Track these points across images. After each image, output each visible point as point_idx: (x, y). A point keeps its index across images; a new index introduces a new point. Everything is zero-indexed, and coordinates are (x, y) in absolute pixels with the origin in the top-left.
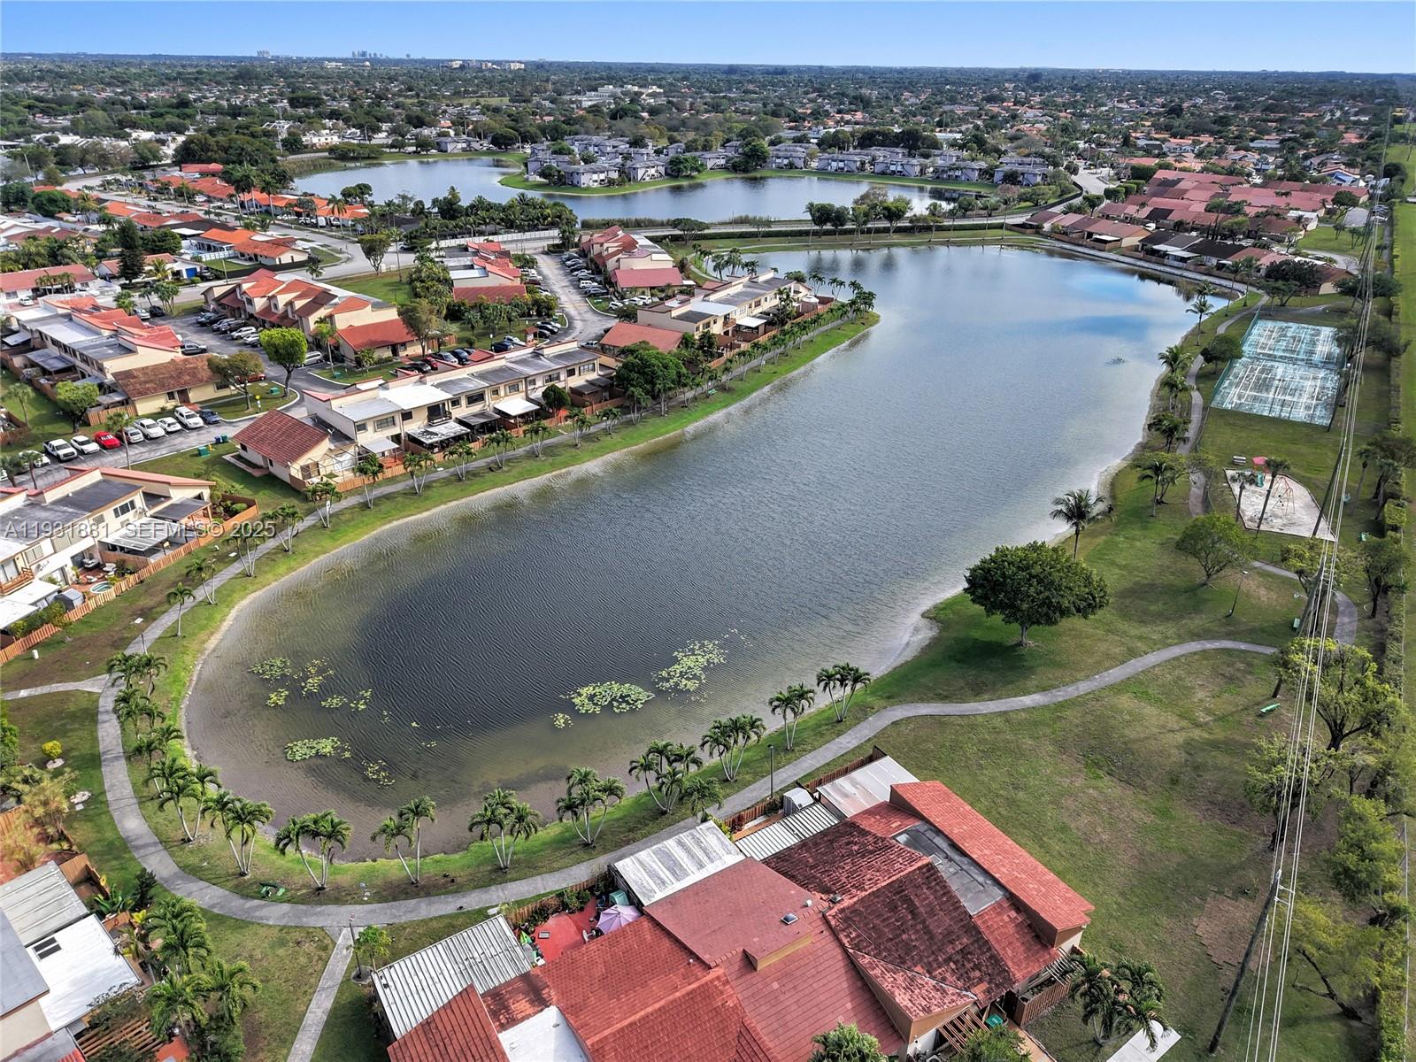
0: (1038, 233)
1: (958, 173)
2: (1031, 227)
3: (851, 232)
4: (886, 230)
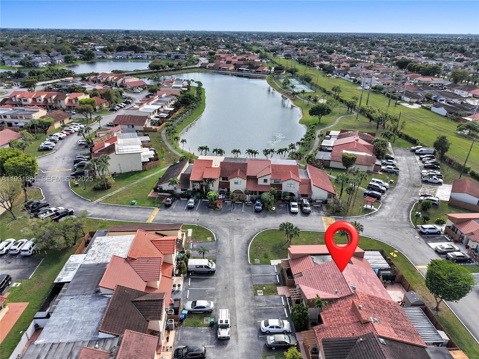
0: (206, 69)
1: (160, 57)
2: (204, 67)
3: (162, 71)
4: (170, 71)
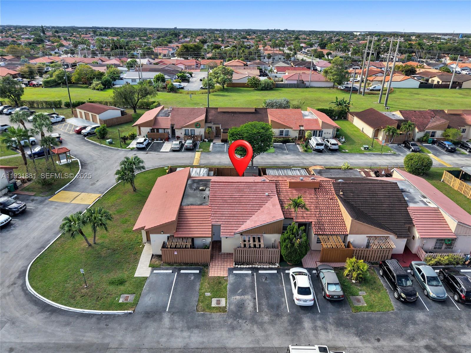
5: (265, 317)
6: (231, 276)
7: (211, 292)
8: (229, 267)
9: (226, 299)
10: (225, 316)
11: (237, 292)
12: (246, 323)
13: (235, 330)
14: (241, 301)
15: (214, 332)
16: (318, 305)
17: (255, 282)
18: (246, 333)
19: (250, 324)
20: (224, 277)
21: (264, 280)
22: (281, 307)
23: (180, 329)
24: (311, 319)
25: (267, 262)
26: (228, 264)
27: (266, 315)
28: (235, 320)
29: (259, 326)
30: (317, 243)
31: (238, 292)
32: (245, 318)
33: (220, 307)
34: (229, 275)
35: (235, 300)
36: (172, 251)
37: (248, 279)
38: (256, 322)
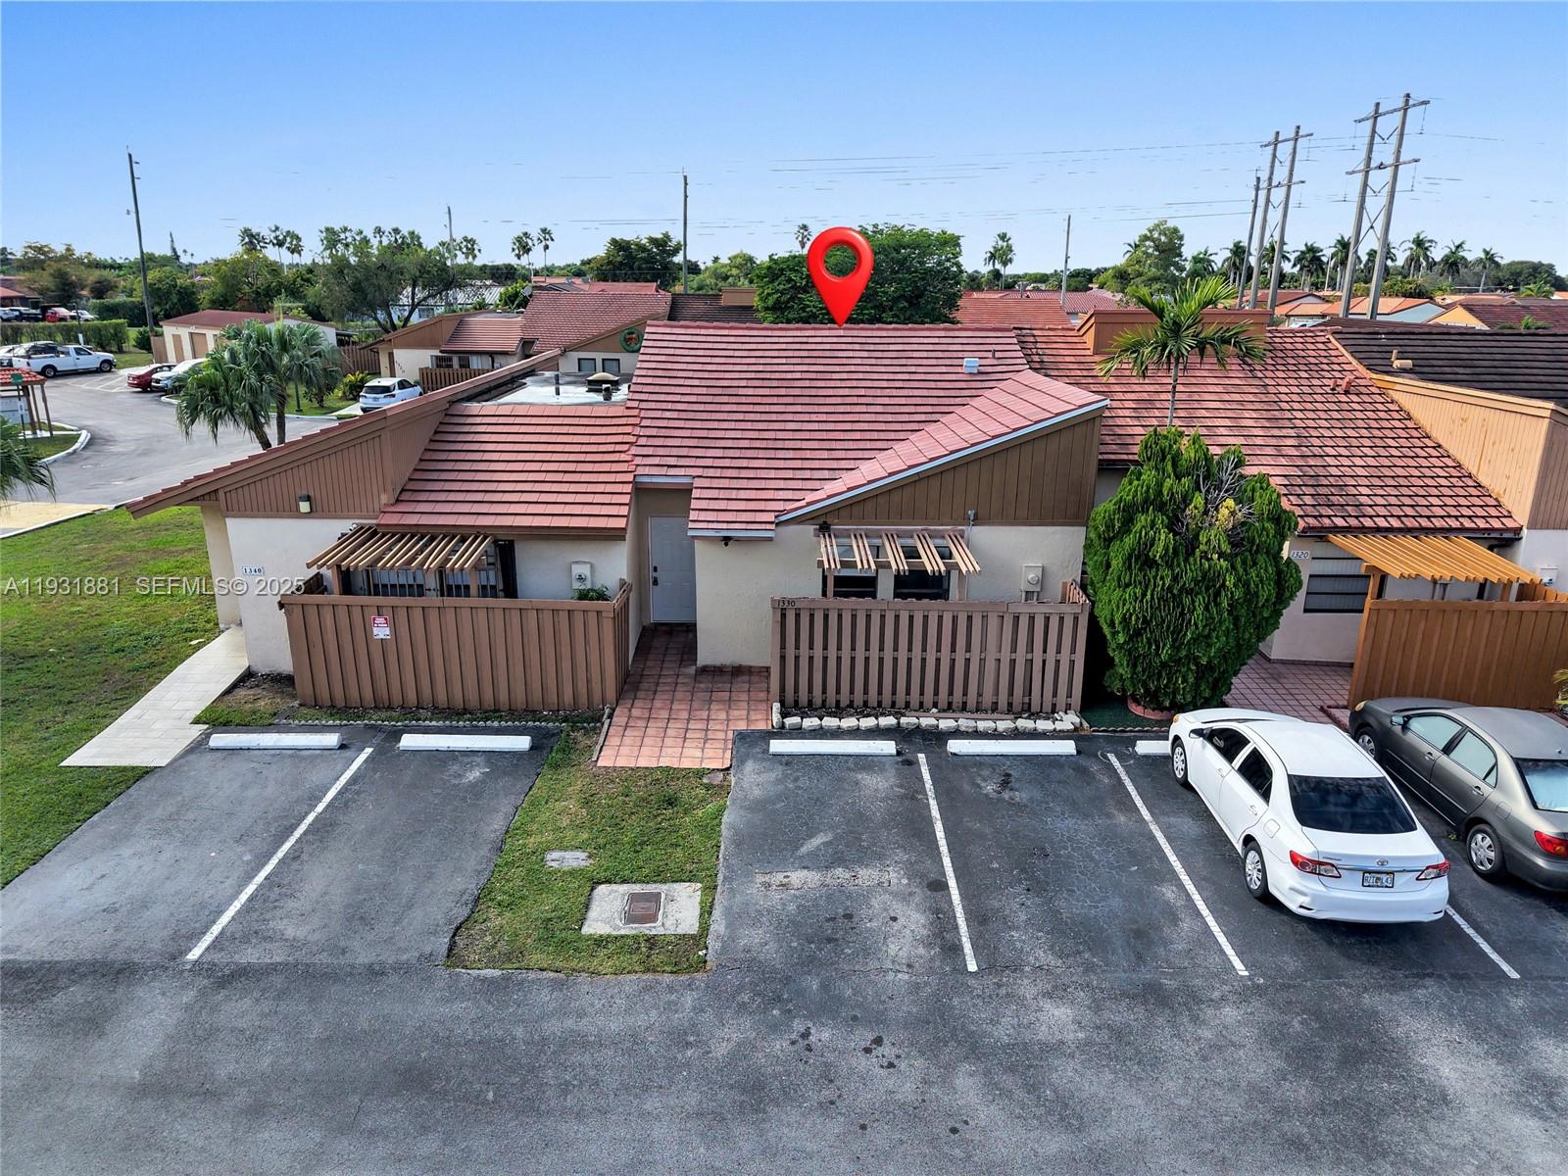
5: (1047, 1005)
6: (750, 766)
7: (595, 849)
8: (742, 726)
9: (710, 889)
10: (689, 1000)
11: (797, 849)
12: (880, 1051)
13: (773, 1110)
14: (829, 897)
15: (570, 1128)
16: (1470, 932)
17: (931, 794)
18: (881, 1136)
19: (919, 1063)
20: (700, 773)
21: (990, 788)
22: (1166, 943)
23: (242, 1097)
24: (1469, 1024)
25: (995, 708)
26: (735, 713)
27: (1048, 995)
28: (775, 1028)
29: (1007, 1080)
30: (1306, 611)
31: (804, 850)
32: (869, 1017)
33: (652, 941)
34: (742, 762)
35: (776, 896)
36: (356, 612)
37: (878, 785)
38: (975, 1048)
